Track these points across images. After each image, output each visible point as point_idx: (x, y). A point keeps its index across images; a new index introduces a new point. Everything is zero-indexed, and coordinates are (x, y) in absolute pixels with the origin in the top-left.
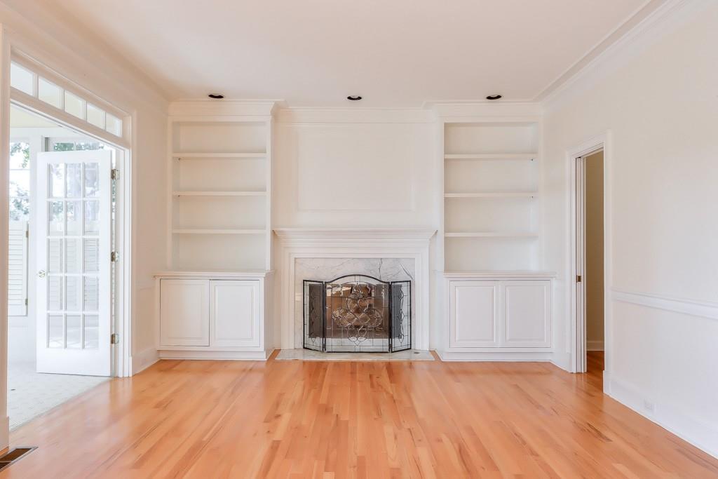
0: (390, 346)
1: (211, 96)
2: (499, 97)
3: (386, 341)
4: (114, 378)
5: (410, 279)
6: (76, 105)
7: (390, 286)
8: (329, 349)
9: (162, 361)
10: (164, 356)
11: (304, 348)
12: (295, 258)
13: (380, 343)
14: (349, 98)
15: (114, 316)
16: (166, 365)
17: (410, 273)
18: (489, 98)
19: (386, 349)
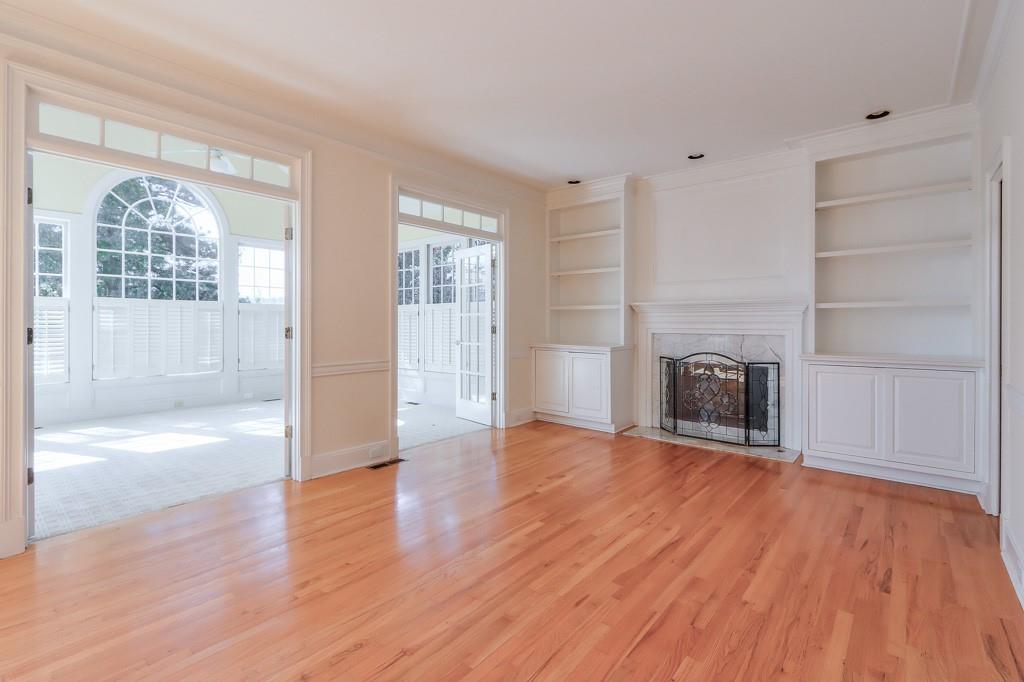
0: (747, 438)
1: (571, 182)
2: (886, 113)
3: (742, 431)
4: (493, 427)
5: (778, 360)
6: (453, 216)
7: (747, 368)
8: (679, 431)
9: (537, 421)
10: (540, 418)
11: (662, 428)
12: (653, 334)
13: (735, 433)
14: (691, 157)
15: (493, 378)
16: (540, 425)
17: (779, 354)
18: (871, 117)
19: (742, 440)
